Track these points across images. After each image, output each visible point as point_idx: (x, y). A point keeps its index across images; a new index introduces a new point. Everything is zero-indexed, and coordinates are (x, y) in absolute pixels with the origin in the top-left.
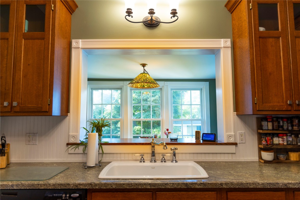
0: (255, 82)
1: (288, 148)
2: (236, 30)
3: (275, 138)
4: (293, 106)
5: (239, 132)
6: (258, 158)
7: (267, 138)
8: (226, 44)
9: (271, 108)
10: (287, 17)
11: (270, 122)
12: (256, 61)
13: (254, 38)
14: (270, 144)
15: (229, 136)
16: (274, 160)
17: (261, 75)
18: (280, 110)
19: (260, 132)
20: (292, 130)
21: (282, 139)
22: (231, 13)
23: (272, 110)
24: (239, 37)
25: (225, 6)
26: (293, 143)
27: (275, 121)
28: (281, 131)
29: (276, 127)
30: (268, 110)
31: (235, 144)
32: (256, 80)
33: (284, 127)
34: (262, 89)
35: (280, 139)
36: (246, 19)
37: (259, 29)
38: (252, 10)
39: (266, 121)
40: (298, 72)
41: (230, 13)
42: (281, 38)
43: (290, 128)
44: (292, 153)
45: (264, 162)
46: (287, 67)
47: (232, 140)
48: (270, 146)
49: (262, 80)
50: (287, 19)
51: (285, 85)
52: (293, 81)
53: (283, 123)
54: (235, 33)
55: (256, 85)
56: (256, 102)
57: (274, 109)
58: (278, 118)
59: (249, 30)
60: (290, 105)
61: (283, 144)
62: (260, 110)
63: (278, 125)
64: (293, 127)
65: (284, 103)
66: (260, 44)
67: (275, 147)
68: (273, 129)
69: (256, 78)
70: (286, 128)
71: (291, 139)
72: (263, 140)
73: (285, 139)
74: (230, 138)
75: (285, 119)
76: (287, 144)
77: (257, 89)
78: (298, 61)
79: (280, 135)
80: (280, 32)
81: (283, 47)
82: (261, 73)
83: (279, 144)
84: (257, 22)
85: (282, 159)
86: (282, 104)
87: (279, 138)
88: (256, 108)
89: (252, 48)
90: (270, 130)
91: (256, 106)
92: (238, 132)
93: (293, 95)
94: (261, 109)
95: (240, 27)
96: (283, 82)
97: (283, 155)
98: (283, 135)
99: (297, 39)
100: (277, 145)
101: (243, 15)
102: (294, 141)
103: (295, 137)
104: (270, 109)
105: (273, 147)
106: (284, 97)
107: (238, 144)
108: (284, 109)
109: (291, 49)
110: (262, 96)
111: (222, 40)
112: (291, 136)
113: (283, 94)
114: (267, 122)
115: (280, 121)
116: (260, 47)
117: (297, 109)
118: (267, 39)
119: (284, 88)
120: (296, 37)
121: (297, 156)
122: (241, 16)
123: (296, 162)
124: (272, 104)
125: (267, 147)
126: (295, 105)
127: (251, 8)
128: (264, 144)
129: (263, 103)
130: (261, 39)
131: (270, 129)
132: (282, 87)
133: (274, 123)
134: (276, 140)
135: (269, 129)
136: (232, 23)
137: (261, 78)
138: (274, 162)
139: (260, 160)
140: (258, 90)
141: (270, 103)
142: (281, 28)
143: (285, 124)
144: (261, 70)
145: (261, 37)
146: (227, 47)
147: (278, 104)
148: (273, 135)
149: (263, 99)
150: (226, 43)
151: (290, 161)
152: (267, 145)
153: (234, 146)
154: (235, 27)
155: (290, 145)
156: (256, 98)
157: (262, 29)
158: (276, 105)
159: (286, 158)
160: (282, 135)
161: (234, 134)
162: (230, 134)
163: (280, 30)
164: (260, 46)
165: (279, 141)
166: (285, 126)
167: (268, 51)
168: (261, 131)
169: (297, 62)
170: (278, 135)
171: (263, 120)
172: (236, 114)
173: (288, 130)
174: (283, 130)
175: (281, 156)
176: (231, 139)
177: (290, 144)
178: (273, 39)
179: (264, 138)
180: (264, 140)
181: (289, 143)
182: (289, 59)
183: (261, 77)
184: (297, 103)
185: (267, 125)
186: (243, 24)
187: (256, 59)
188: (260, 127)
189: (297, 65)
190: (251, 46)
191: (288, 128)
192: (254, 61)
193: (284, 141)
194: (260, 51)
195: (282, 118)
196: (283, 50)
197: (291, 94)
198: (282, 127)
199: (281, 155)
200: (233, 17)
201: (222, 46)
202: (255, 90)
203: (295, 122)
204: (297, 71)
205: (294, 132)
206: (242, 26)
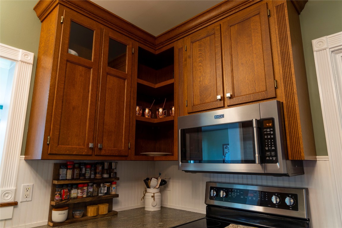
0: (52, 116)
1: (86, 201)
2: (43, 44)
3: (74, 190)
4: (95, 150)
5: (25, 185)
6: (47, 221)
7: (62, 191)
8: (26, 58)
9: (67, 151)
10: (102, 50)
11: (70, 169)
12: (57, 89)
13: (60, 59)
14: (65, 198)
15: (5, 193)
16: (67, 219)
17: (62, 108)
18: (80, 154)
19: (55, 184)
20: (94, 178)
21: (81, 190)
22: (42, 22)
23: (69, 153)
24: (44, 53)
25: (34, 9)
26: (93, 194)
27: (77, 168)
28: (82, 180)
29: (77, 176)
30: (63, 153)
31: (14, 204)
32: (53, 113)
33: (86, 176)
34: (60, 126)
35: (79, 191)
36: (54, 32)
37: (68, 50)
38: (63, 25)
39: (65, 168)
40: (104, 112)
41: (40, 21)
42: (92, 69)
43: (92, 176)
44: (91, 207)
45: (53, 225)
46: (94, 103)
47: (9, 199)
48: (65, 201)
49: (61, 114)
50: (102, 51)
51: (89, 124)
52: (99, 121)
53: (86, 170)
54: (41, 48)
55: (53, 119)
56: (48, 143)
57: (71, 153)
58: (80, 164)
59: (55, 47)
60: (91, 149)
61: (83, 196)
62: (52, 153)
63: (80, 173)
64: (96, 175)
65: (84, 146)
66: (66, 69)
67: (71, 201)
68: (73, 179)
69: (53, 111)
70: (88, 176)
71: (91, 190)
72: (56, 194)
73: (85, 190)
74: (7, 195)
75: (88, 166)
76: (87, 197)
77: (53, 124)
78: (106, 99)
79: (80, 185)
80: (92, 62)
81: (93, 80)
82: (62, 106)
83: (77, 197)
84: (67, 42)
85: (77, 216)
86: (82, 147)
87: (78, 189)
88: (48, 151)
89: (55, 71)
90: (69, 180)
91: (48, 148)
92: (22, 185)
93: (96, 137)
94: (54, 152)
95: (47, 41)
96: (88, 121)
97: (79, 211)
98: (84, 185)
99: (108, 76)
100: (74, 198)
101: (52, 27)
102: (95, 192)
103: (97, 187)
104: (66, 153)
105: (68, 203)
106: (86, 138)
107: (19, 204)
108: (84, 154)
109: (101, 84)
110: (59, 134)
111: (21, 50)
112: (92, 186)
113: (86, 135)
114: (66, 170)
115: (82, 168)
116: (66, 73)
117: (98, 154)
118: (77, 65)
119: (87, 127)
120: (108, 74)
121: (96, 209)
122: (50, 28)
123: (93, 218)
124: (70, 146)
125: (60, 203)
126: (97, 149)
127: (62, 21)
128: (57, 200)
129: (58, 145)
130: (69, 63)
131: (69, 178)
132: (86, 127)
133: (75, 170)
134: (75, 193)
135: (67, 178)
136: (41, 34)
137: (60, 111)
138: (67, 222)
139: (49, 222)
140: (54, 126)
141: (68, 145)
142: (94, 59)
143: (88, 171)
144: (63, 102)
145: (69, 61)
146: (27, 63)
147: (78, 147)
148: (71, 186)
149: (59, 139)
150: (26, 56)
151: (87, 217)
152: (62, 200)
153: (11, 208)
154: (42, 40)
155: (89, 198)
156: (49, 137)
157: (73, 52)
158: (74, 148)
159: (82, 214)
160: (82, 185)
161: (15, 188)
162: (8, 188)
163: (92, 61)
164: (66, 71)
165: (78, 193)
166: (87, 174)
167: (76, 80)
168: (56, 182)
169: (105, 101)
170: (77, 186)
171: (62, 166)
172: (25, 158)
173: (90, 179)
174: (85, 179)
175: (77, 213)
176: (9, 196)
177: (90, 196)
178: (84, 68)
179: (59, 191)
180: (58, 194)
181: (89, 194)
182: (97, 95)
183: (62, 110)
184: (99, 147)
185: (66, 173)
186: (51, 38)
187: (58, 85)
188: (56, 176)
189: (105, 104)
190: (55, 68)
191: (90, 176)
192: (55, 87)
193: (84, 193)
194: (65, 78)
195: (85, 165)
196: (92, 83)
197: (95, 136)
198: (84, 175)
199: (77, 211)
200: (42, 27)
201: (19, 59)
202: (51, 126)
203: (99, 169)
204: (104, 110)
205: (95, 181)
206: (49, 40)
